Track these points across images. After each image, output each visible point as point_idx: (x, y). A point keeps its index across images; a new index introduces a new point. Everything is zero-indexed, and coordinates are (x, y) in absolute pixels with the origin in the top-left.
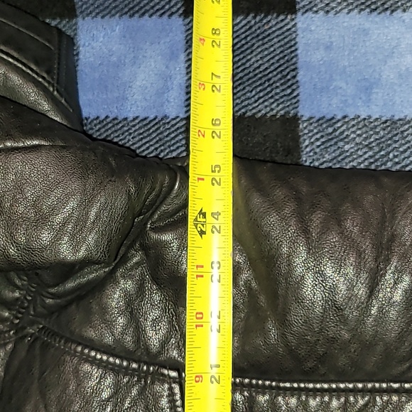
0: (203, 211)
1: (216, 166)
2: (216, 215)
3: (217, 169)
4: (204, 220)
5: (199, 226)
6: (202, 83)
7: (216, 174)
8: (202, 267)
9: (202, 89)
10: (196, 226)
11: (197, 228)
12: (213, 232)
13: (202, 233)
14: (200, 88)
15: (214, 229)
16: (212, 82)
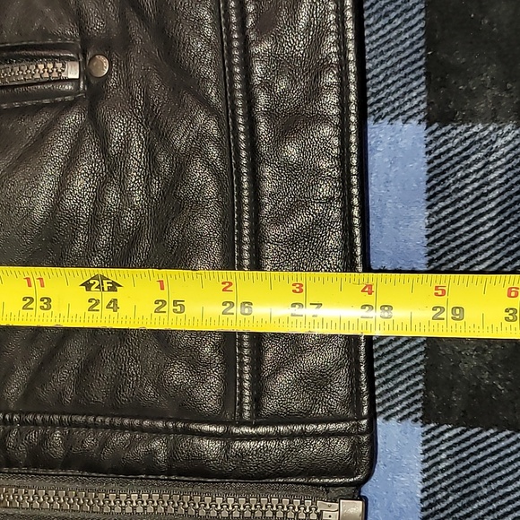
0: (118, 288)
1: (182, 307)
2: (113, 305)
3: (178, 308)
4: (106, 289)
5: (97, 281)
6: (304, 288)
7: (172, 307)
8: (42, 286)
9: (294, 288)
10: (95, 278)
11: (92, 279)
12: (90, 301)
13: (87, 285)
14: (294, 285)
15: (94, 302)
16: (308, 304)
